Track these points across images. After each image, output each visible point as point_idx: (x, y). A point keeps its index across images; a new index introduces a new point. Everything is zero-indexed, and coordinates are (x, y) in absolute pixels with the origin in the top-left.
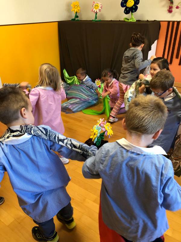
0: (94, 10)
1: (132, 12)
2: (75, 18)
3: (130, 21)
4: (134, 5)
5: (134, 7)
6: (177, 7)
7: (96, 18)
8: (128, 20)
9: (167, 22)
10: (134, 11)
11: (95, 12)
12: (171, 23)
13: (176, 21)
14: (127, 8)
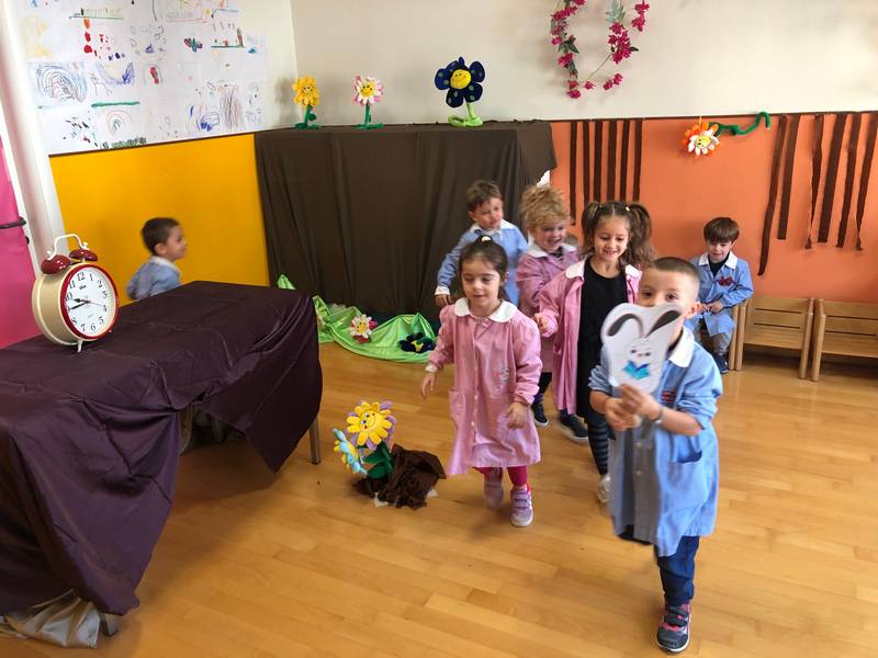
0: (359, 100)
1: (469, 101)
2: (306, 122)
3: (465, 124)
4: (471, 83)
5: (471, 88)
6: (588, 86)
7: (368, 118)
8: (462, 121)
9: (569, 124)
10: (472, 98)
11: (365, 102)
12: (580, 126)
13: (593, 120)
14: (452, 91)
